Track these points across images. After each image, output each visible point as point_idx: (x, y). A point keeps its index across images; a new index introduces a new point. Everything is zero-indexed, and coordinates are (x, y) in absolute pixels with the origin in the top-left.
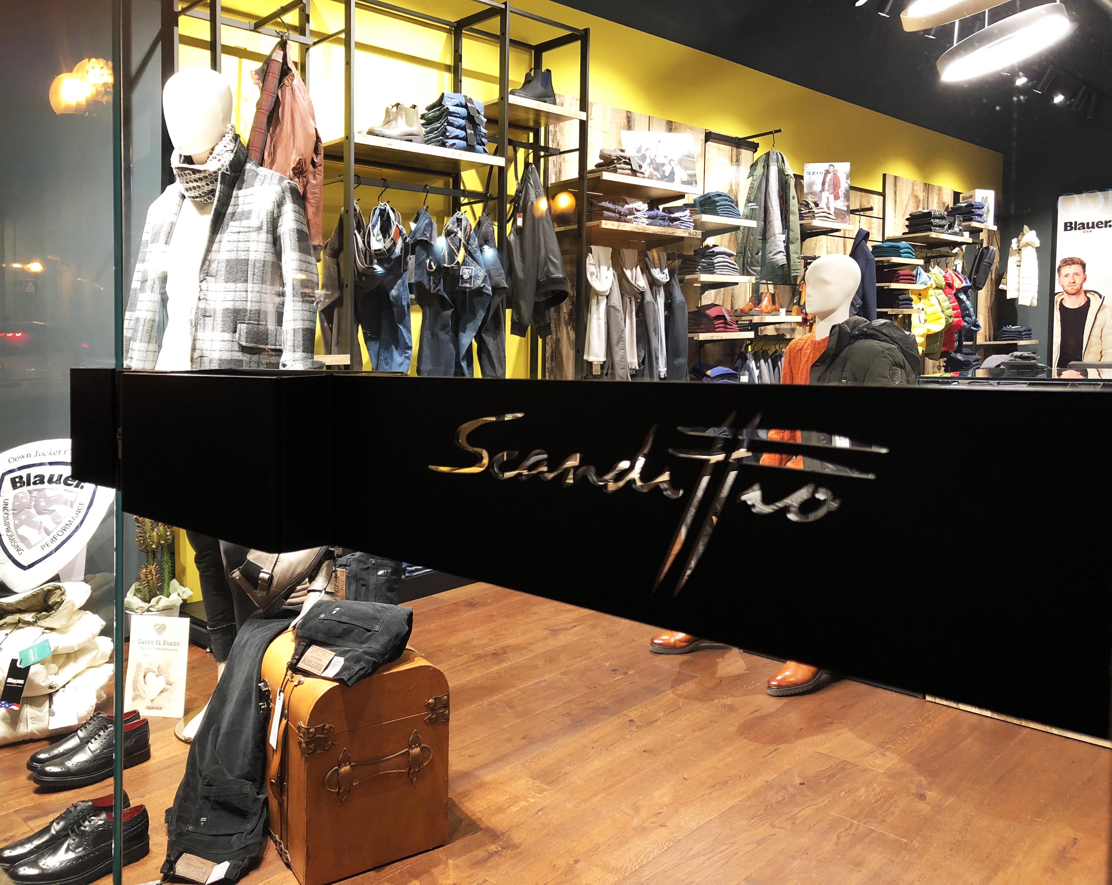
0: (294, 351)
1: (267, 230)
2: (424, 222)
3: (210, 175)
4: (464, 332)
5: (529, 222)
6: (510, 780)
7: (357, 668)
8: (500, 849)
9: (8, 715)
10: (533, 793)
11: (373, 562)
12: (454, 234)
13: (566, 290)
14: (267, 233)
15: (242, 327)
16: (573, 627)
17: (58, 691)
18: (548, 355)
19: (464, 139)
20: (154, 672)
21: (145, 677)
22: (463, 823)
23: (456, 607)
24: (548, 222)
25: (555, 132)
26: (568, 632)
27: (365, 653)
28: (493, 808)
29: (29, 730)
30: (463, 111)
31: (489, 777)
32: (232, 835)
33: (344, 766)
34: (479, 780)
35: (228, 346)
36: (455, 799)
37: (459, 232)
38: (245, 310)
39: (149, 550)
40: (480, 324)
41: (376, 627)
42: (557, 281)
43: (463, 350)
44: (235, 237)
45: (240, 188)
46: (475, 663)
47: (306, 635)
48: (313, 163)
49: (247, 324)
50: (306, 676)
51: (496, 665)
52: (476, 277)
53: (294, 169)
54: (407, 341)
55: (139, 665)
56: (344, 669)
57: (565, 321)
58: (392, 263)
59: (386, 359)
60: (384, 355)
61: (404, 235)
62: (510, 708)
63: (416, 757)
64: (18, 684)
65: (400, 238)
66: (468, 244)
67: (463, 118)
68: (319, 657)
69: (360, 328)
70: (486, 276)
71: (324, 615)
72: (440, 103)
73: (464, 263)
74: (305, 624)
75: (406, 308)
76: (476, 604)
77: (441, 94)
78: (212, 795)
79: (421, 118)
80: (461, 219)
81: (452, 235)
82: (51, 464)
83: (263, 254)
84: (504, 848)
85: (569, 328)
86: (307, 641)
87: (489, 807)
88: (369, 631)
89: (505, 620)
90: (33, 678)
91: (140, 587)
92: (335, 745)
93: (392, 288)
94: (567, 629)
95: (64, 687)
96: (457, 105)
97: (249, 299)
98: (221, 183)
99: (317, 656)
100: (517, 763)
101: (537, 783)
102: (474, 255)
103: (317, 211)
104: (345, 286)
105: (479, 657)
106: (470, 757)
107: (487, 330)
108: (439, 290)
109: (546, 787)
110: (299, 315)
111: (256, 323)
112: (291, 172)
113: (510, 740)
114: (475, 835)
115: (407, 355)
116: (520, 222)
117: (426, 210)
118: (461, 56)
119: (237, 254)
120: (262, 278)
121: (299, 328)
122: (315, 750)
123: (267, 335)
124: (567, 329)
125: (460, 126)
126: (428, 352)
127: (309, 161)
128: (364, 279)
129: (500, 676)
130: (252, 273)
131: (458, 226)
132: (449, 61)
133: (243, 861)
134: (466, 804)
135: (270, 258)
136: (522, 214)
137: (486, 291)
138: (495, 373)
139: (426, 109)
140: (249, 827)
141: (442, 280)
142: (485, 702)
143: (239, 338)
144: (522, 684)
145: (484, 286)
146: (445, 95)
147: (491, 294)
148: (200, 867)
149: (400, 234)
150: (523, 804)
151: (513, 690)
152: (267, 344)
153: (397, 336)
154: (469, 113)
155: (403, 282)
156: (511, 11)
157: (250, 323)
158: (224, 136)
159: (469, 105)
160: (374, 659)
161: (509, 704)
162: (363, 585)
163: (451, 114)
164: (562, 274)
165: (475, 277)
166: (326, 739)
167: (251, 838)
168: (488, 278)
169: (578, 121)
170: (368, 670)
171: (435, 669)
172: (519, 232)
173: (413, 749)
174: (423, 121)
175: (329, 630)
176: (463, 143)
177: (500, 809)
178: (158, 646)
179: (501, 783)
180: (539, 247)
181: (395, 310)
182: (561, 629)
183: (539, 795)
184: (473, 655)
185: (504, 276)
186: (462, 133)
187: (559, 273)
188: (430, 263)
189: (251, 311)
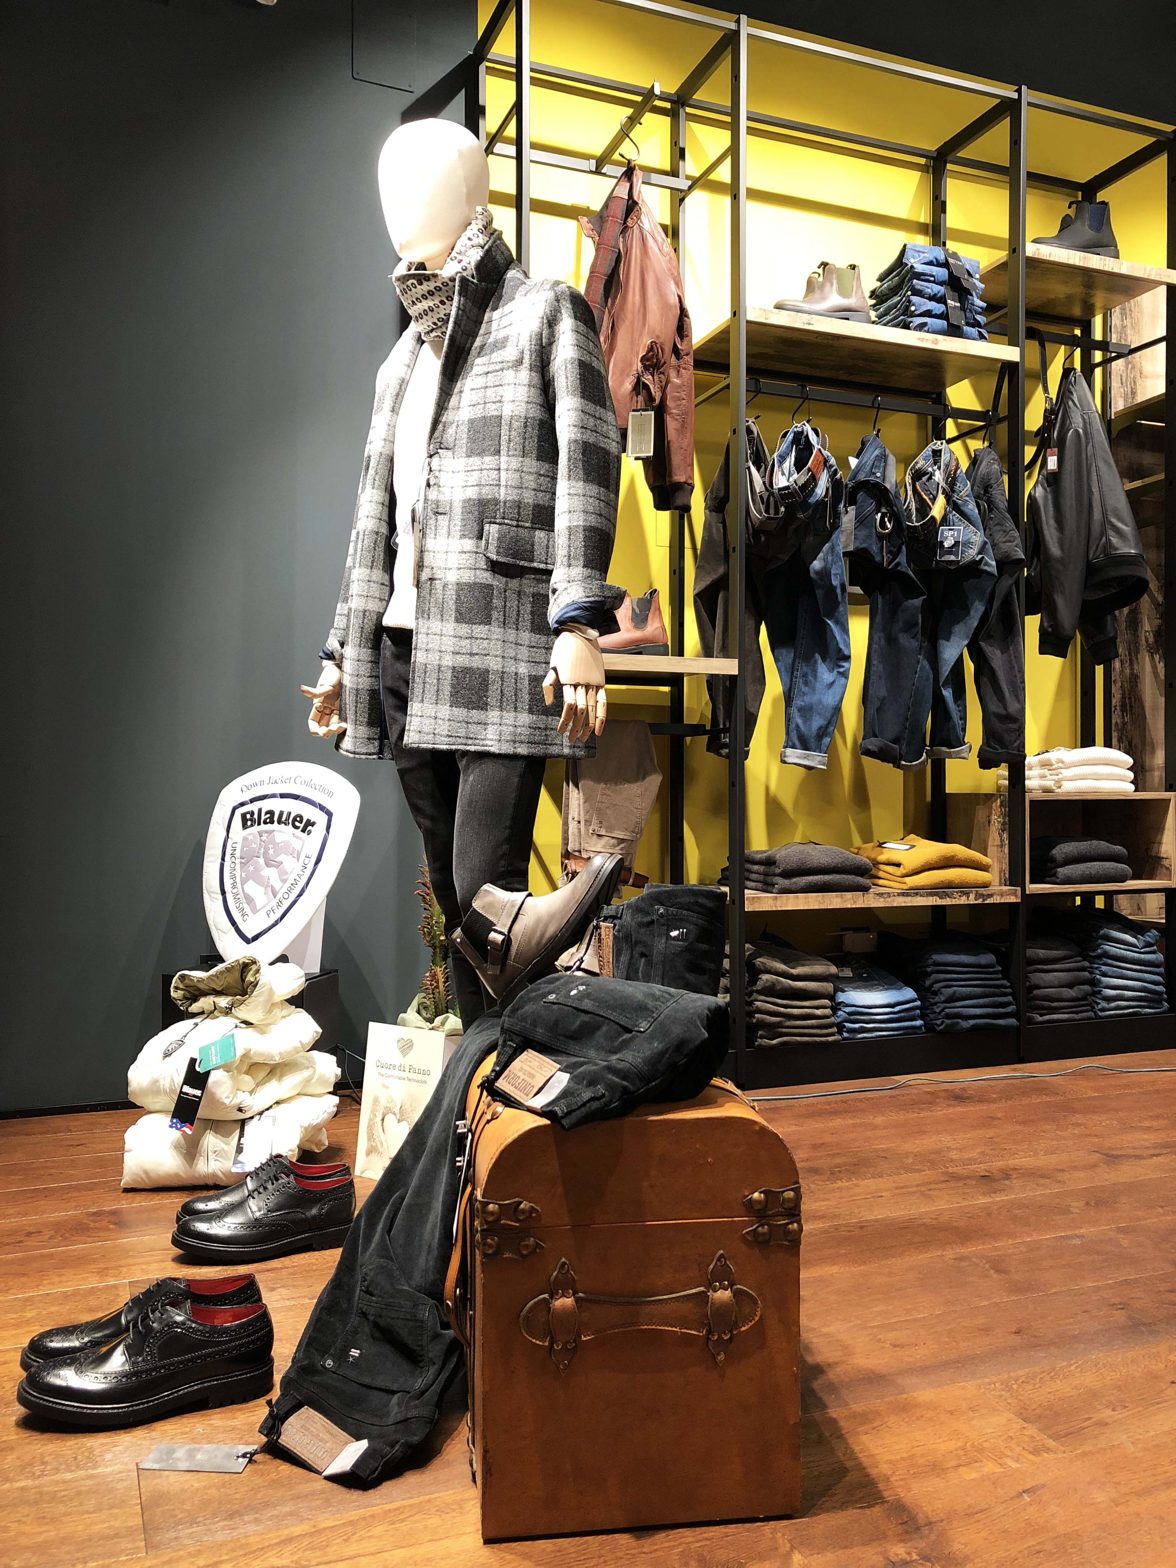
0: (569, 566)
1: (531, 365)
2: (872, 454)
3: (445, 284)
4: (948, 640)
5: (1069, 464)
6: (972, 1409)
7: (587, 1095)
8: (915, 1557)
9: (183, 1141)
10: (1018, 1450)
11: (662, 911)
12: (927, 476)
13: (1143, 576)
14: (531, 370)
15: (492, 530)
16: (1153, 1156)
17: (252, 1118)
18: (1115, 701)
19: (944, 316)
20: (395, 1114)
21: (383, 1120)
22: (848, 1478)
23: (930, 1099)
24: (1107, 462)
25: (1124, 327)
26: (1143, 1162)
27: (609, 1069)
28: (922, 1461)
29: (210, 1171)
30: (941, 273)
31: (926, 1394)
32: (394, 1393)
33: (563, 1296)
34: (905, 1396)
35: (468, 560)
36: (843, 1423)
37: (937, 473)
38: (496, 501)
39: (437, 944)
40: (975, 624)
41: (642, 1025)
42: (1127, 560)
43: (946, 670)
44: (480, 382)
45: (495, 309)
46: (944, 1185)
47: (517, 1028)
48: (676, 351)
49: (500, 524)
50: (507, 1105)
51: (984, 1194)
52: (968, 544)
53: (643, 359)
54: (842, 646)
55: (376, 1101)
56: (565, 1094)
57: (1148, 645)
58: (810, 511)
59: (805, 675)
60: (802, 668)
61: (831, 466)
62: (997, 1271)
63: (722, 1310)
64: (194, 1096)
65: (825, 471)
66: (954, 492)
67: (941, 284)
68: (533, 1072)
69: (763, 628)
70: (986, 543)
71: (554, 996)
72: (900, 262)
73: (945, 520)
74: (518, 1009)
75: (839, 591)
76: (968, 1098)
77: (901, 247)
78: (372, 1311)
79: (870, 297)
80: (940, 451)
81: (924, 479)
82: (283, 796)
83: (524, 405)
84: (926, 1558)
85: (1157, 658)
86: (518, 1039)
87: (912, 1457)
88: (629, 1031)
89: (1018, 1128)
90: (214, 1090)
91: (425, 1000)
92: (542, 1248)
93: (815, 559)
94: (1139, 1157)
95: (261, 1113)
96: (930, 263)
97: (503, 482)
98: (460, 294)
99: (529, 1069)
100: (994, 1379)
101: (1032, 1430)
102: (965, 509)
103: (683, 426)
104: (731, 550)
105: (956, 1177)
106: (895, 1346)
107: (989, 637)
108: (899, 564)
109: (1051, 1443)
110: (578, 503)
111: (515, 523)
112: (640, 364)
113: (986, 1330)
114: (868, 1511)
115: (841, 670)
116: (1052, 463)
117: (877, 435)
118: (944, 204)
119: (484, 408)
120: (524, 447)
121: (578, 526)
122: (498, 1251)
123: (533, 545)
124: (1153, 659)
125: (935, 295)
126: (881, 666)
127: (668, 349)
128: (763, 539)
129: (989, 1215)
130: (507, 437)
131: (935, 463)
132: (924, 216)
133: (392, 1447)
134: (864, 1438)
135: (535, 412)
136: (1056, 449)
137: (986, 568)
138: (1006, 709)
139: (878, 280)
140: (419, 1384)
141: (904, 548)
142: (950, 1253)
143: (487, 548)
144: (1031, 1235)
145: (983, 558)
146: (908, 247)
147: (996, 573)
148: (321, 1440)
149: (825, 465)
150: (989, 1467)
151: (1010, 1241)
152: (532, 561)
153: (826, 640)
154: (951, 274)
155: (832, 548)
156: (1029, 104)
157: (504, 524)
158: (470, 224)
159: (951, 261)
160: (625, 1083)
161: (998, 1266)
162: (643, 955)
163: (919, 276)
164: (1134, 548)
165: (964, 544)
166: (524, 1233)
167: (416, 1407)
168: (989, 546)
169: (1164, 287)
170: (611, 1102)
171: (763, 1129)
172: (1053, 480)
173: (716, 1291)
174: (873, 302)
175: (556, 1023)
176: (942, 324)
177: (936, 1468)
178: (402, 1074)
179: (951, 1413)
180: (1090, 506)
181: (819, 593)
182: (1129, 1157)
183: (1030, 1457)
184: (944, 1173)
185: (1018, 541)
186: (938, 308)
187: (1130, 547)
188: (882, 518)
189: (505, 503)
